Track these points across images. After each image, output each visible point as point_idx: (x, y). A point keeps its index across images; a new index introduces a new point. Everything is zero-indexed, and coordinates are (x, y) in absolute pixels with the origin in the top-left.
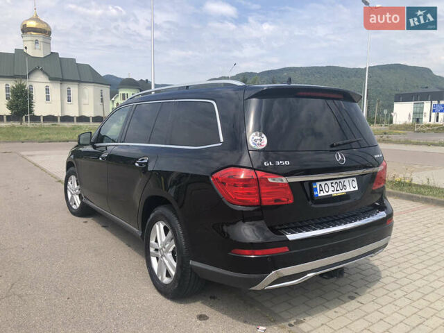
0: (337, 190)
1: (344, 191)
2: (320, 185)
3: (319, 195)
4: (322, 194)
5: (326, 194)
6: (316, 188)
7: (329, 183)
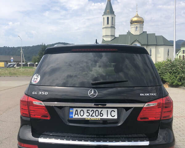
0: (91, 116)
1: (99, 117)
2: (77, 110)
3: (74, 117)
4: (76, 116)
5: (80, 117)
6: (73, 112)
7: (85, 110)
